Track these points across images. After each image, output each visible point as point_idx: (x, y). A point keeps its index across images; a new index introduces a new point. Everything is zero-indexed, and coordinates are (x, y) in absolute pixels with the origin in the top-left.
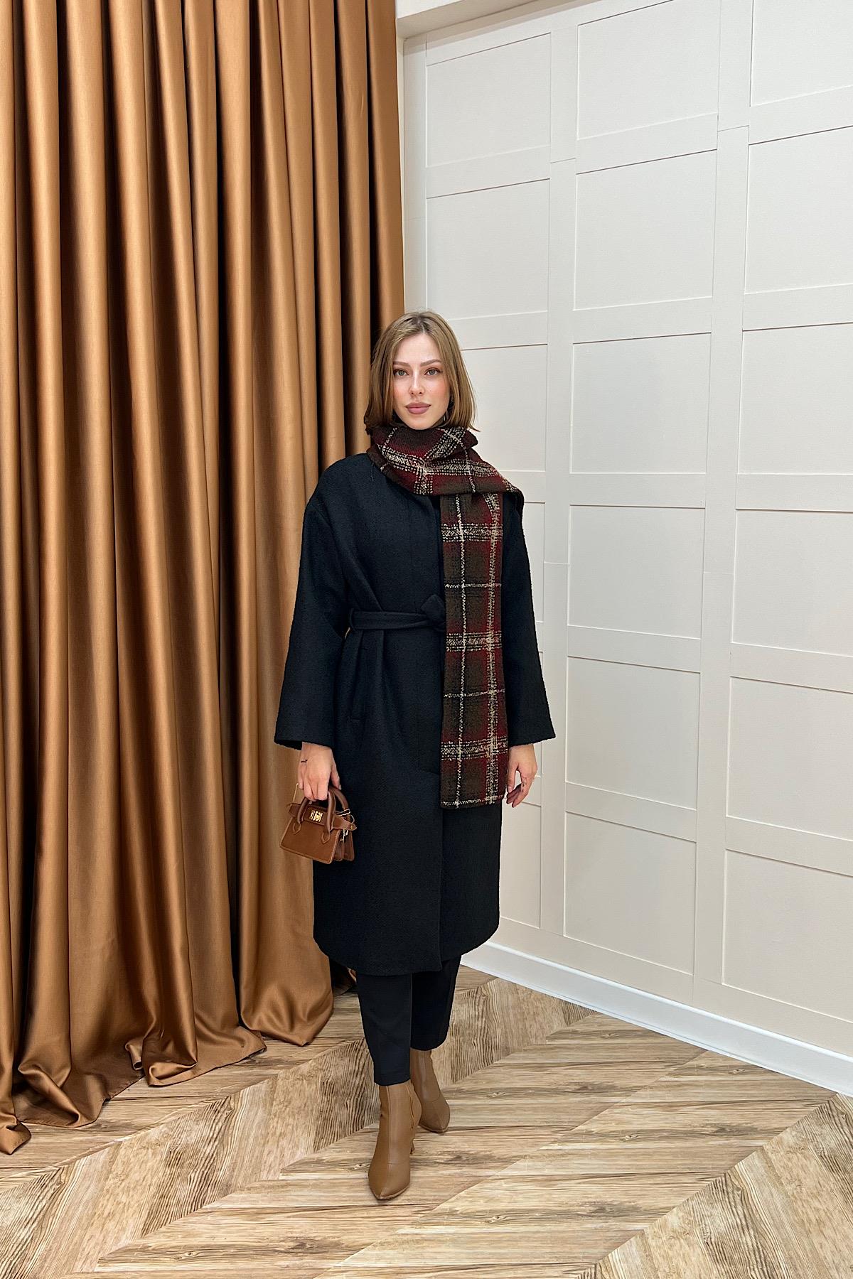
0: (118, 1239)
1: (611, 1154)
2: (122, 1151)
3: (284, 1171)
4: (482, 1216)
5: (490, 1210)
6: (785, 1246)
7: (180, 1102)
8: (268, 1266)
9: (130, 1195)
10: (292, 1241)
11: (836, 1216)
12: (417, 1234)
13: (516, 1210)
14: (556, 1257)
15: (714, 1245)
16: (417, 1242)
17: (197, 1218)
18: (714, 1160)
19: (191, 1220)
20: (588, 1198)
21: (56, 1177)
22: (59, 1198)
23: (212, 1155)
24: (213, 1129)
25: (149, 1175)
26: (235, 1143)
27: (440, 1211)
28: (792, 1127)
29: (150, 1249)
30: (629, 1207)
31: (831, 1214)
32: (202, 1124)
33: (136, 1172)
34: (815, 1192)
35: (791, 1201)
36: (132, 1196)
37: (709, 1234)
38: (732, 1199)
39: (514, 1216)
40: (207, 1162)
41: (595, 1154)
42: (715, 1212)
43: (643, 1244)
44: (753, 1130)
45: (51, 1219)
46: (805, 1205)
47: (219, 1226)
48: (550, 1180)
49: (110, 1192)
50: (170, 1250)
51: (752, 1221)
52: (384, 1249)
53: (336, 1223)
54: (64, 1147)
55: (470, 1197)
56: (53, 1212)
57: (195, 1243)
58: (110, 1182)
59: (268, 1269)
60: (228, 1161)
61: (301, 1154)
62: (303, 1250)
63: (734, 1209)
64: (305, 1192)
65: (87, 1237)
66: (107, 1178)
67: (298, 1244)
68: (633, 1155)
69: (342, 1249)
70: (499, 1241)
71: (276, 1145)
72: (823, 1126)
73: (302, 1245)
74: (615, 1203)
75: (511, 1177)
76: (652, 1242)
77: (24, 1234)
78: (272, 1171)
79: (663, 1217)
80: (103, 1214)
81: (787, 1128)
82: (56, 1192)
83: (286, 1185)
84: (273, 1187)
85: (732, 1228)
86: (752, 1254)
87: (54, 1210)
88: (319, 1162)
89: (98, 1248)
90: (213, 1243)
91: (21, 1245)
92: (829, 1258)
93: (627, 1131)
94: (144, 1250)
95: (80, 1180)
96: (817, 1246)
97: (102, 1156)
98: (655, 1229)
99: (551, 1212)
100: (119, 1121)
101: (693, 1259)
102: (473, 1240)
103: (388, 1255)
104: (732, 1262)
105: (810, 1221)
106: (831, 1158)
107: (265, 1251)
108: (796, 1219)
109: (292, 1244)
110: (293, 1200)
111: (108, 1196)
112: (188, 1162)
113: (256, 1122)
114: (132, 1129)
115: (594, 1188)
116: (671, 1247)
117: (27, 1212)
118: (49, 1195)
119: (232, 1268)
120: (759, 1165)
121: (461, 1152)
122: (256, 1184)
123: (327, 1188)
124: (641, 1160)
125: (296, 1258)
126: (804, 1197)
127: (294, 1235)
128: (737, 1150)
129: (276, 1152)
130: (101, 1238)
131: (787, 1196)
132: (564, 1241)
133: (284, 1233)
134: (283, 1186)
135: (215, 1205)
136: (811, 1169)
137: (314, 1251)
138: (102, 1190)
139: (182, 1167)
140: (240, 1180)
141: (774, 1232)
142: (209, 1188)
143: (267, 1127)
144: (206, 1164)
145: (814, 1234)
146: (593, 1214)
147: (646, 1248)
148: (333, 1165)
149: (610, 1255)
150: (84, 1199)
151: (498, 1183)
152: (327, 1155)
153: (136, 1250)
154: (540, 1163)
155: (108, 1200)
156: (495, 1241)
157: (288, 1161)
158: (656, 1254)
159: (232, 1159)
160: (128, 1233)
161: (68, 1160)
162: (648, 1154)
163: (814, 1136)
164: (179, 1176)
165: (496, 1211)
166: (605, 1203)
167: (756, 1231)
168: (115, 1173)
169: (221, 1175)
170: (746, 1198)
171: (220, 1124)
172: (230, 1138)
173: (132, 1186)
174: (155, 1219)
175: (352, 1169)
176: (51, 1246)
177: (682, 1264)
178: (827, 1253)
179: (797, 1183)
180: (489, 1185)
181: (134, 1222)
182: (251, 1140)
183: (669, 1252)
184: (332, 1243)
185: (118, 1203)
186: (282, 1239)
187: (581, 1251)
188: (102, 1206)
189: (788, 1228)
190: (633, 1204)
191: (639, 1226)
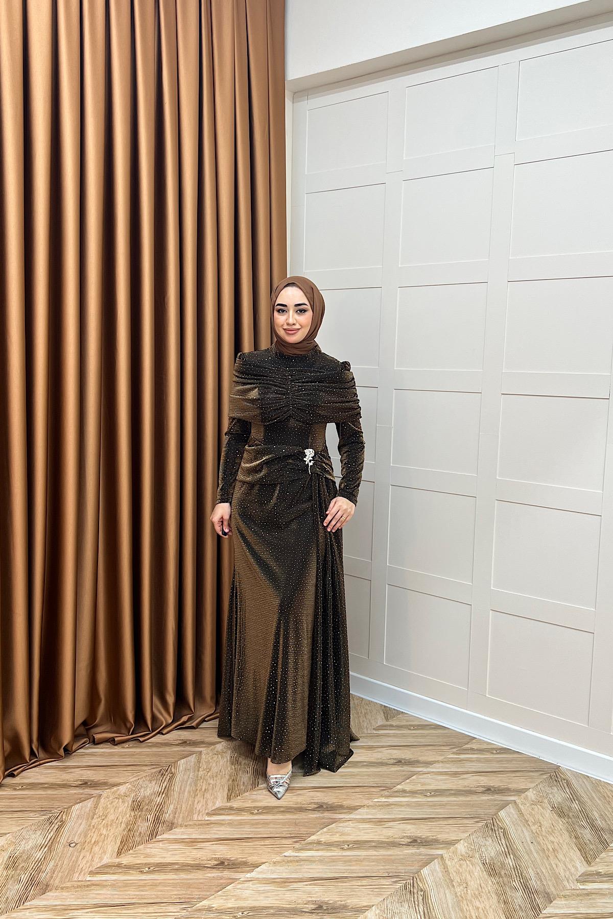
0: (101, 859)
1: (419, 805)
2: (102, 800)
3: (208, 814)
4: (339, 845)
5: (343, 841)
6: (534, 865)
7: (139, 768)
8: (201, 877)
9: (109, 829)
10: (216, 860)
11: (565, 846)
12: (296, 856)
13: (360, 841)
14: (387, 872)
15: (488, 865)
16: (297, 861)
17: (153, 845)
18: (484, 809)
19: (149, 846)
20: (406, 833)
21: (59, 818)
22: (61, 832)
23: (161, 804)
24: (161, 786)
25: (120, 817)
26: (176, 795)
27: (310, 841)
28: (533, 788)
29: (123, 865)
30: (433, 839)
31: (561, 845)
32: (154, 783)
33: (111, 814)
34: (550, 830)
35: (535, 836)
36: (110, 830)
37: (484, 858)
38: (498, 835)
39: (359, 845)
40: (158, 808)
41: (408, 805)
42: (488, 843)
43: (443, 864)
44: (508, 790)
45: (57, 845)
46: (545, 840)
47: (168, 850)
48: (380, 822)
49: (95, 827)
50: (136, 866)
51: (512, 850)
52: (275, 866)
53: (243, 849)
54: (64, 797)
55: (330, 832)
56: (58, 841)
57: (152, 861)
58: (95, 821)
59: (201, 879)
60: (172, 807)
61: (219, 804)
62: (223, 867)
63: (500, 841)
64: (222, 828)
65: (81, 858)
66: (93, 818)
67: (220, 862)
68: (434, 805)
69: (249, 866)
70: (350, 861)
71: (202, 797)
72: (553, 788)
73: (222, 863)
74: (423, 837)
75: (355, 819)
76: (448, 863)
77: (39, 855)
78: (201, 814)
79: (455, 846)
80: (91, 842)
81: (530, 789)
82: (60, 827)
83: (210, 824)
84: (201, 825)
85: (498, 854)
86: (513, 870)
87: (58, 839)
88: (231, 808)
89: (88, 865)
90: (165, 862)
91: (37, 863)
92: (562, 874)
93: (429, 790)
94: (119, 866)
95: (75, 820)
96: (554, 866)
97: (89, 804)
98: (450, 854)
99: (383, 842)
100: (100, 780)
101: (476, 874)
102: (333, 860)
103: (279, 870)
104: (501, 876)
105: (548, 850)
106: (559, 808)
107: (198, 867)
108: (540, 848)
109: (216, 863)
110: (215, 834)
111: (94, 830)
112: (145, 808)
113: (189, 783)
114: (108, 786)
115: (409, 827)
116: (461, 866)
117: (40, 840)
118: (55, 829)
119: (177, 878)
120: (513, 812)
121: (323, 803)
122: (191, 823)
123: (237, 825)
124: (438, 809)
125: (218, 872)
126: (544, 833)
127: (217, 856)
128: (499, 802)
129: (203, 802)
130: (90, 858)
131: (533, 833)
132: (393, 861)
133: (210, 855)
134: (208, 824)
135: (165, 836)
136: (547, 815)
137: (230, 867)
138: (90, 826)
139: (142, 810)
140: (180, 821)
141: (527, 857)
142: (160, 825)
143: (196, 785)
144: (157, 810)
145: (551, 858)
146: (409, 844)
147: (445, 867)
148: (240, 810)
149: (422, 871)
150: (79, 832)
151: (347, 823)
152: (235, 804)
153: (114, 866)
154: (374, 810)
155: (94, 832)
156: (348, 861)
157: (211, 808)
158: (451, 870)
159: (174, 806)
160: (108, 855)
161: (66, 805)
162: (442, 805)
163: (547, 794)
164: (140, 817)
165: (347, 842)
166: (416, 837)
167: (514, 855)
168: (98, 814)
169: (167, 816)
170: (507, 833)
171: (166, 783)
172: (172, 792)
173: (109, 823)
174: (125, 846)
175: (252, 813)
176: (57, 864)
177: (468, 877)
178: (561, 870)
179: (539, 824)
180: (341, 825)
181: (112, 846)
182: (186, 794)
183: (460, 869)
184: (241, 862)
185: (101, 835)
186: (209, 859)
187: (403, 868)
188: (90, 836)
189: (535, 854)
190: (434, 837)
191: (439, 852)
